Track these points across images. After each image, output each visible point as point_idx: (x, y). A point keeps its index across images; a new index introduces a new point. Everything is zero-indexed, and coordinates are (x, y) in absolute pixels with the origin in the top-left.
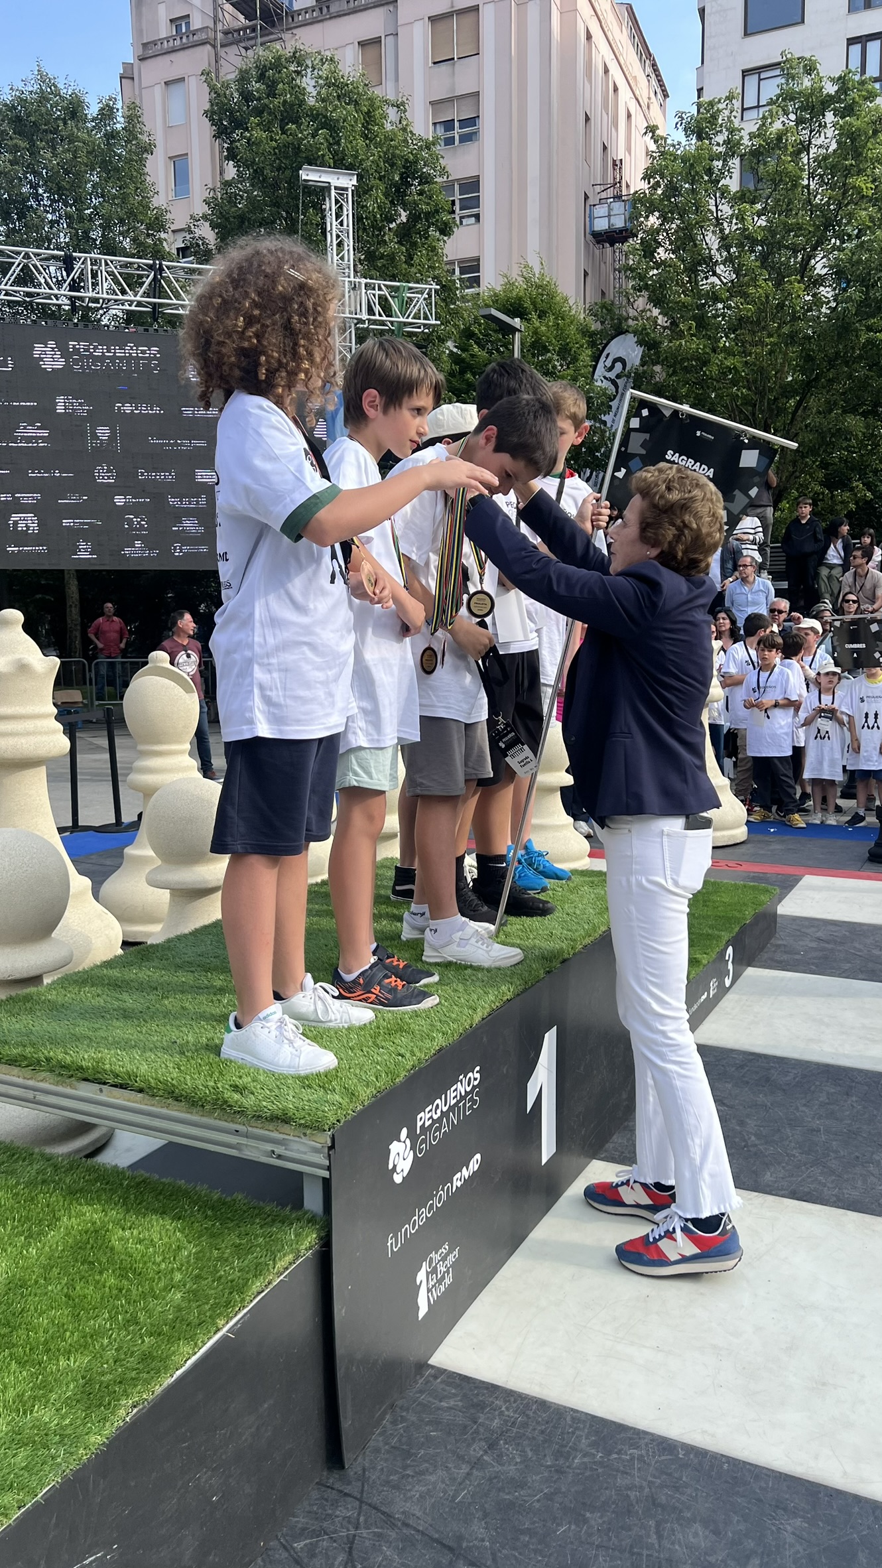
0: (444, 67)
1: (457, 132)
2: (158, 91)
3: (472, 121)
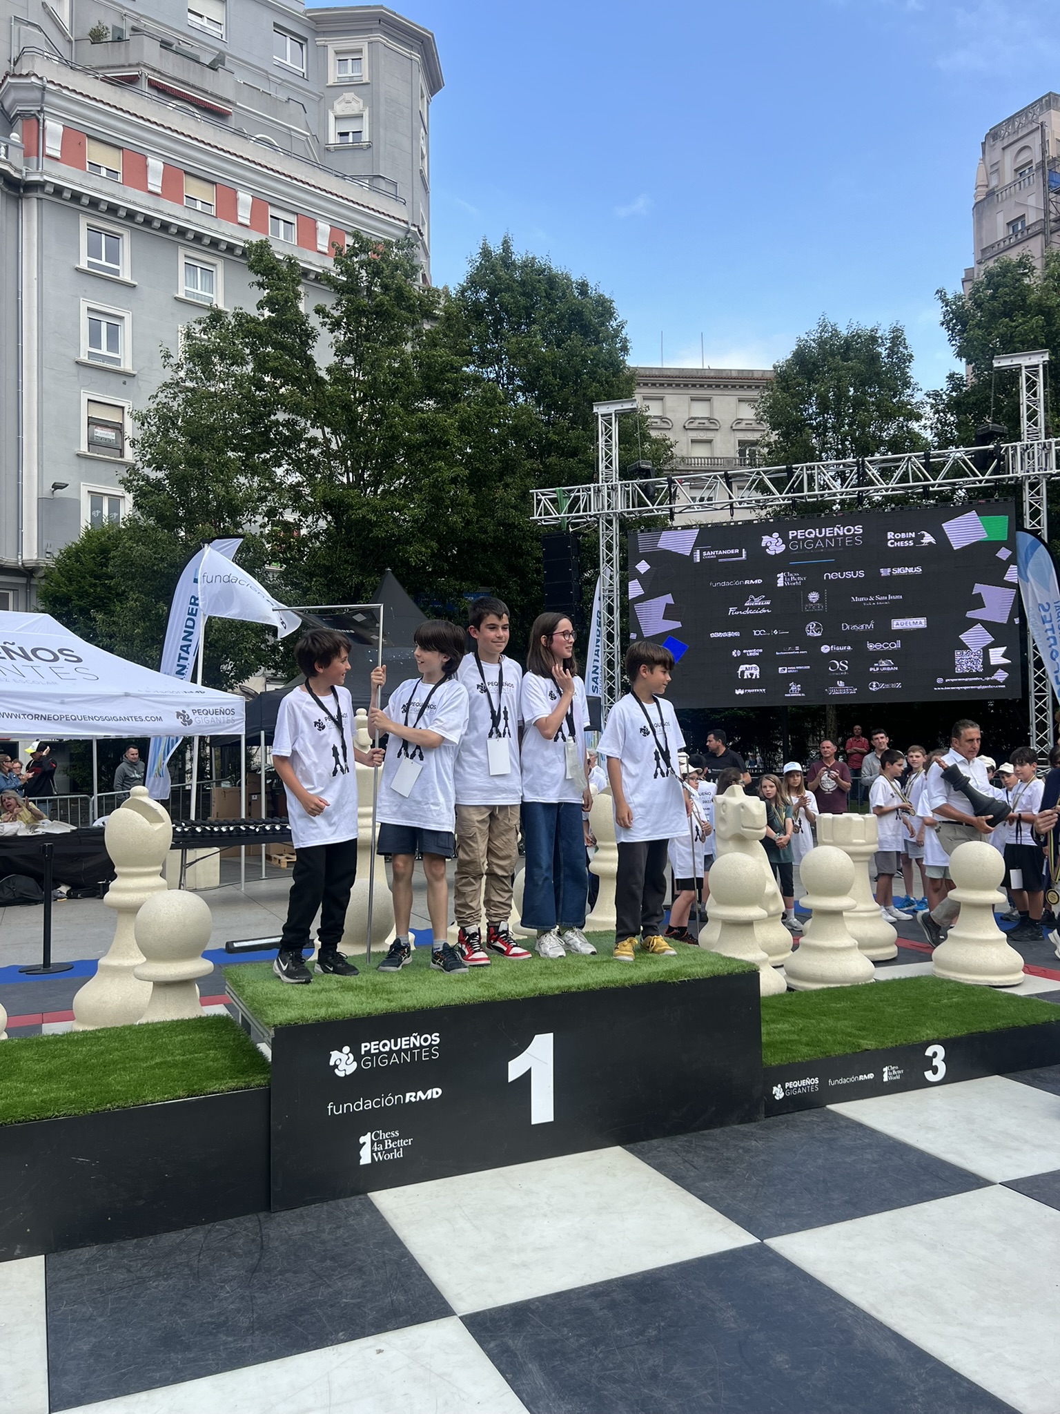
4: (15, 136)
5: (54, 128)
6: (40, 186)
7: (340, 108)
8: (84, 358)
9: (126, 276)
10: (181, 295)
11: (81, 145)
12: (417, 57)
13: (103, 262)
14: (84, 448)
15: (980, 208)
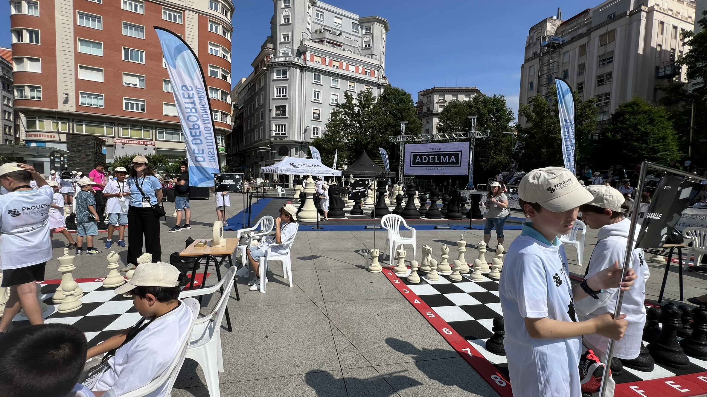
0: (603, 47)
1: (606, 62)
2: (528, 69)
3: (612, 58)
4: (302, 57)
5: (309, 54)
6: (306, 67)
7: (366, 39)
8: (313, 101)
9: (321, 84)
10: (331, 86)
11: (313, 57)
12: (383, 25)
13: (317, 81)
14: (312, 119)
15: (527, 48)
